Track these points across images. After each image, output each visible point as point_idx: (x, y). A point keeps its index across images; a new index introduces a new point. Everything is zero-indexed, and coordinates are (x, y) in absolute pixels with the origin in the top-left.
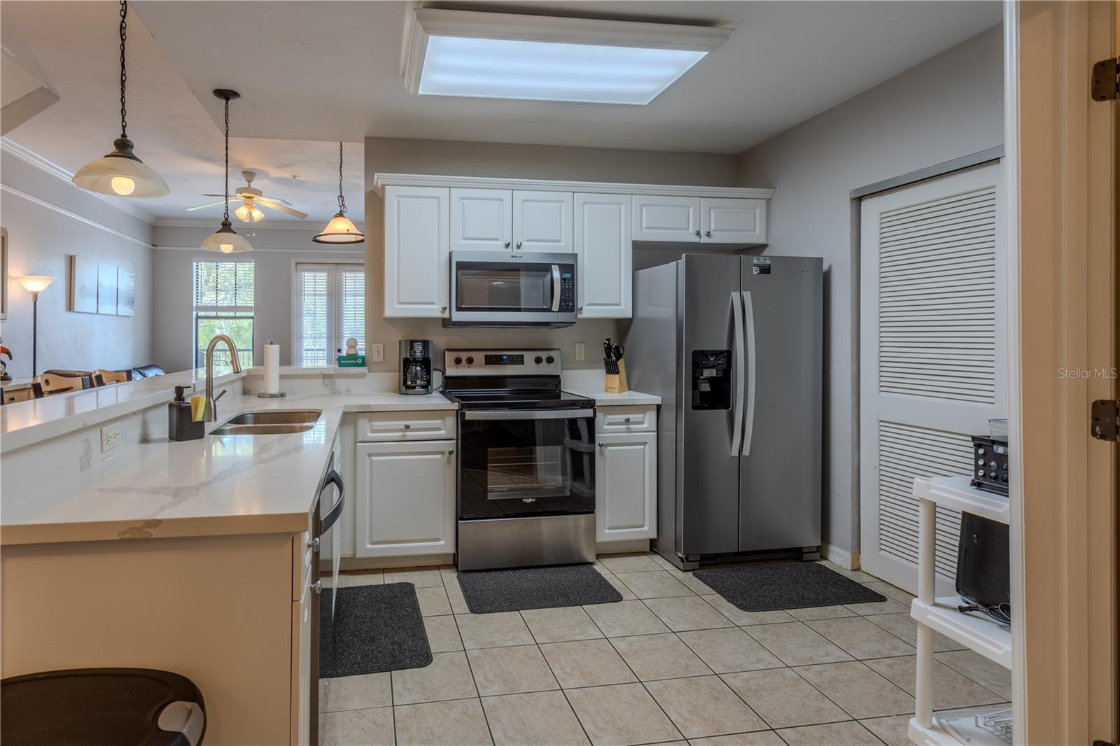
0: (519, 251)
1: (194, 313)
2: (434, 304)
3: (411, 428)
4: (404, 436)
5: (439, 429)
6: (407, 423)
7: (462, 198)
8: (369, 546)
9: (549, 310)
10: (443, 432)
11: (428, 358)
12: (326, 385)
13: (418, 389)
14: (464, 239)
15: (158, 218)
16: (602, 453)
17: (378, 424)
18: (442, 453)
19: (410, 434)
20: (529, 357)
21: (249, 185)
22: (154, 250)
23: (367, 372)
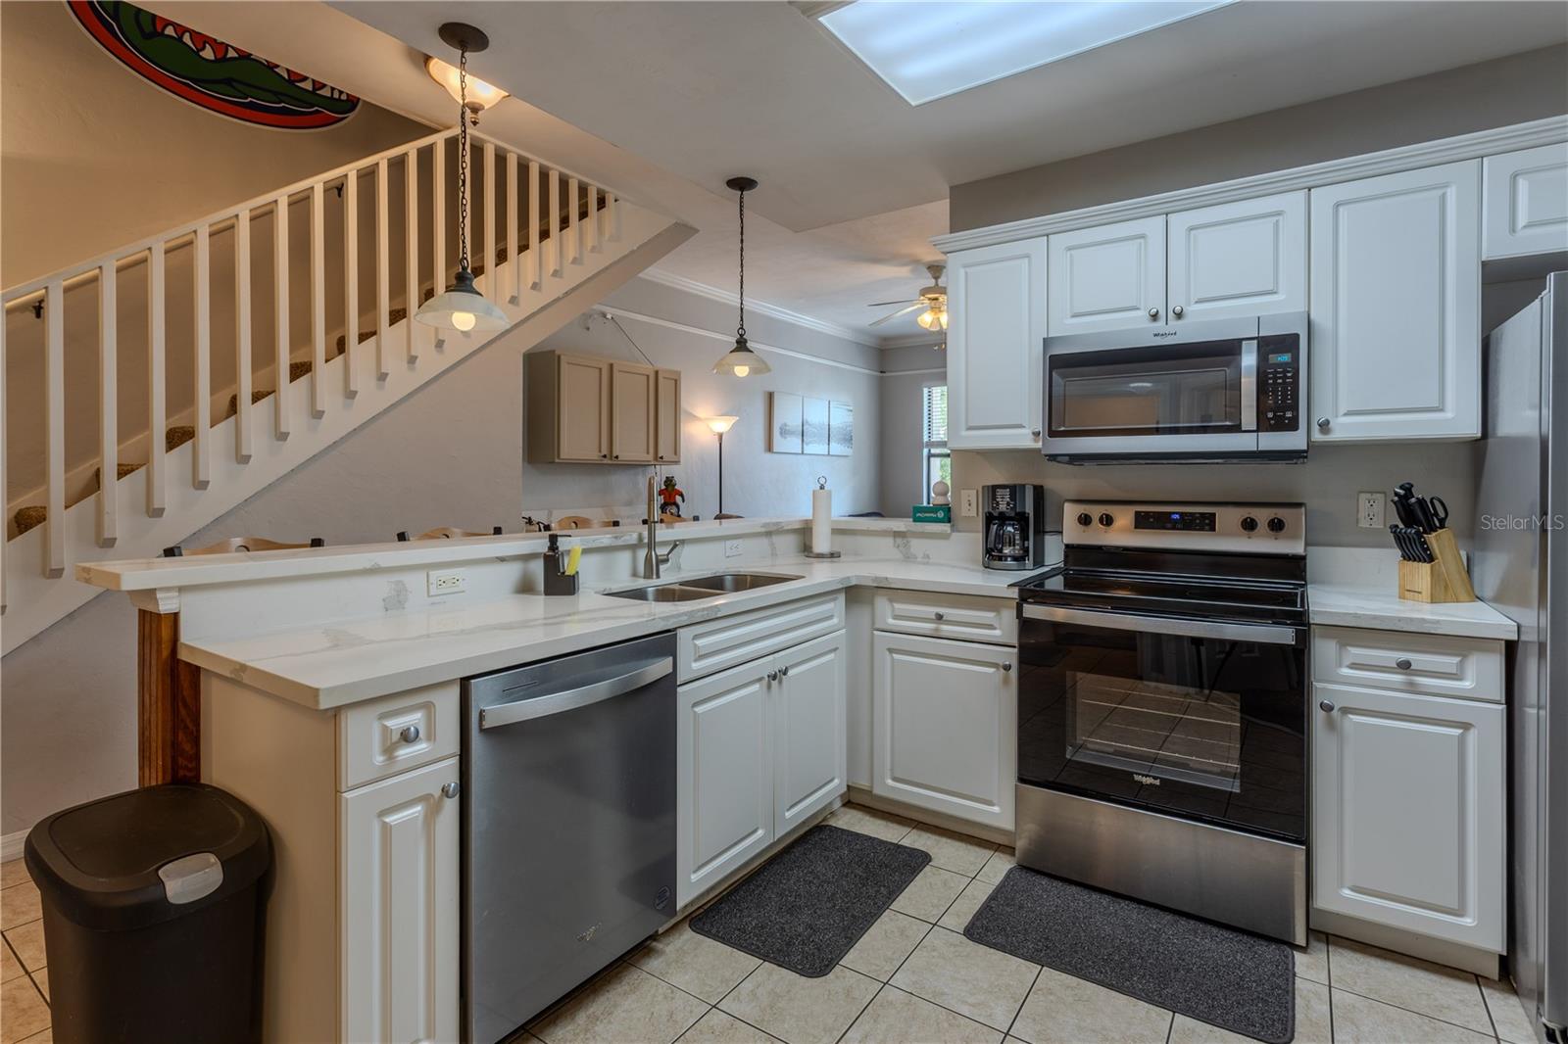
0: (1180, 322)
1: (925, 451)
2: (1021, 426)
3: (944, 618)
4: (937, 630)
5: (991, 627)
6: (941, 610)
7: (1070, 249)
8: (890, 782)
9: (1237, 428)
10: (997, 632)
11: (1025, 513)
12: (898, 546)
13: (1010, 562)
14: (1073, 316)
15: (885, 339)
16: (1331, 725)
17: (902, 608)
18: (995, 665)
19: (946, 629)
20: (1228, 517)
21: (937, 282)
22: (882, 377)
23: (949, 531)
